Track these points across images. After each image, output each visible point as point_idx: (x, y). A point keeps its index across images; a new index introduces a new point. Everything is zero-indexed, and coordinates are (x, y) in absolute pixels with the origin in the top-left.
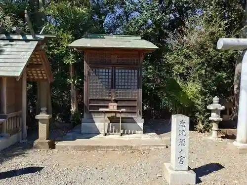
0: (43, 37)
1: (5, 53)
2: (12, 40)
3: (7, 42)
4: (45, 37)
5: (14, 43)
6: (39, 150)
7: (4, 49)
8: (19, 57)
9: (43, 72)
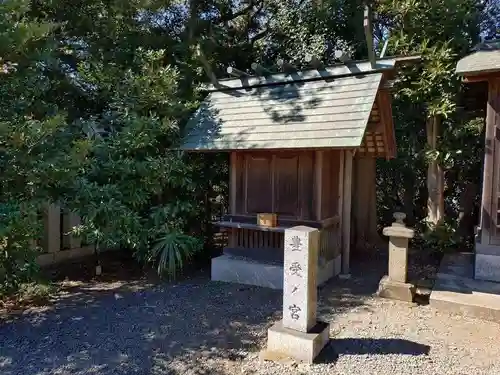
0: (391, 63)
1: (324, 104)
2: (331, 78)
3: (323, 83)
4: (397, 62)
5: (335, 83)
6: (392, 302)
7: (319, 96)
8: (350, 109)
9: (378, 138)
